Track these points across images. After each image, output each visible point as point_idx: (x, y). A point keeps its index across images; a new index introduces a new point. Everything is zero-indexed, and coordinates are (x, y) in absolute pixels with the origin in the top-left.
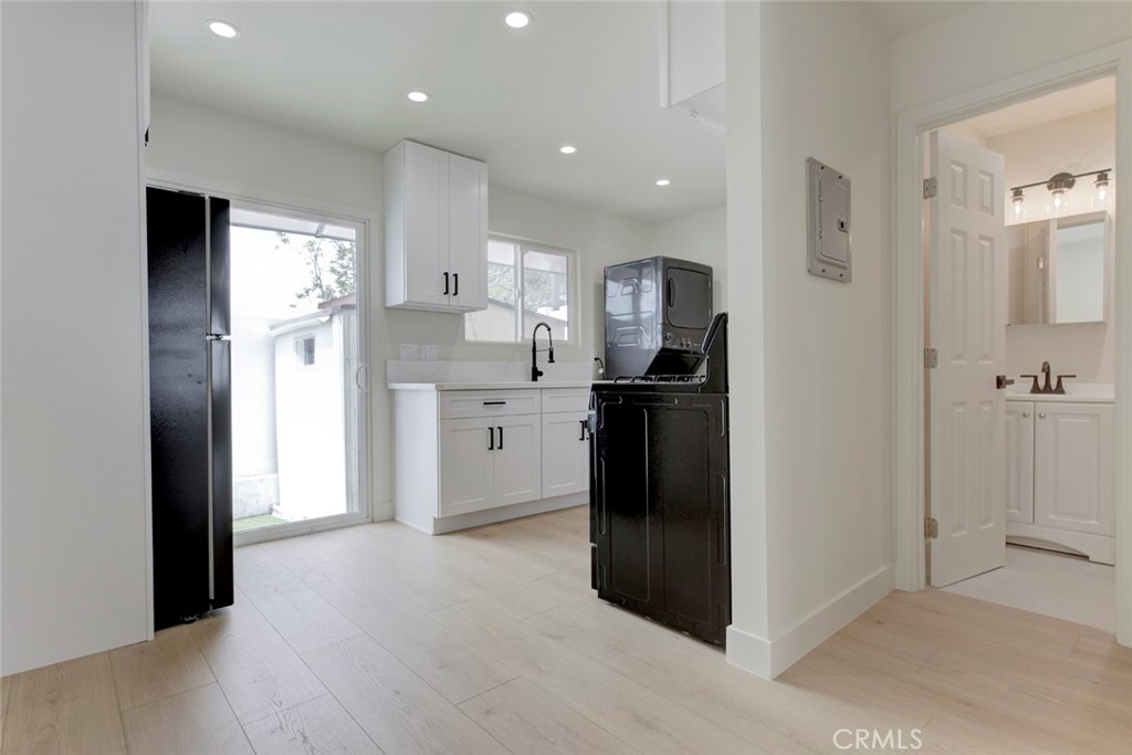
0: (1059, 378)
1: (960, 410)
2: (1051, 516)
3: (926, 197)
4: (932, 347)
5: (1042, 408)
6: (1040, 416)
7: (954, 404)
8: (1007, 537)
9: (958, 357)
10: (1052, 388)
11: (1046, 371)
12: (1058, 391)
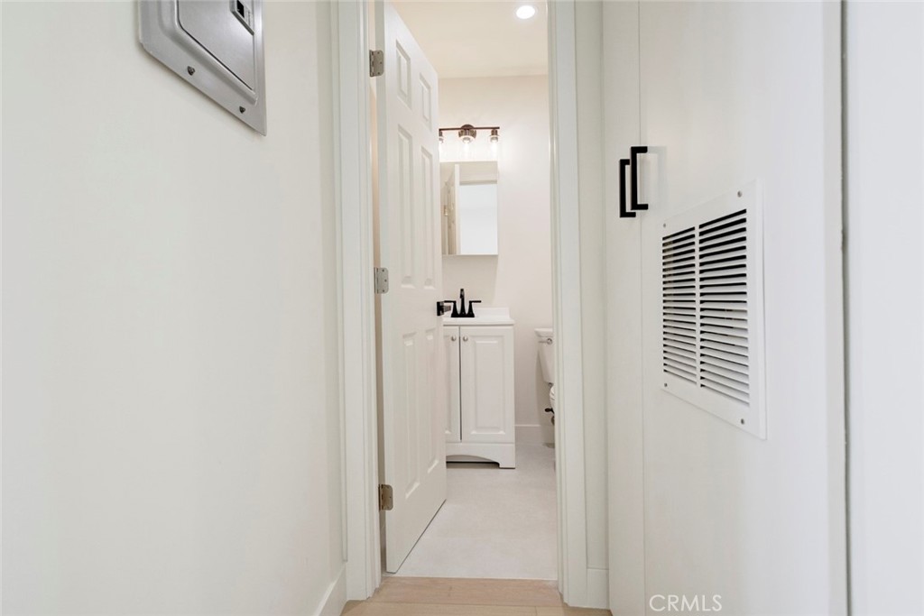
0: (471, 302)
1: (409, 343)
2: (474, 432)
3: (372, 74)
4: (382, 266)
6: (464, 339)
7: (404, 336)
8: (447, 457)
9: (407, 280)
10: (467, 312)
11: (462, 297)
12: (471, 315)
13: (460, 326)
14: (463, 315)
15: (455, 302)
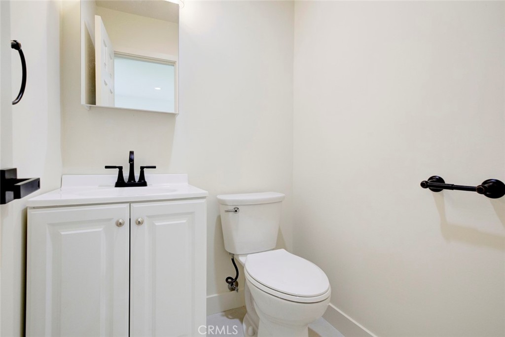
0: (142, 168)
5: (139, 211)
6: (137, 223)
10: (137, 178)
11: (131, 161)
12: (142, 183)
13: (130, 203)
14: (132, 183)
15: (120, 168)
